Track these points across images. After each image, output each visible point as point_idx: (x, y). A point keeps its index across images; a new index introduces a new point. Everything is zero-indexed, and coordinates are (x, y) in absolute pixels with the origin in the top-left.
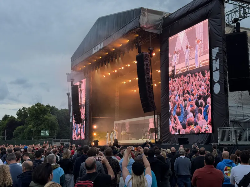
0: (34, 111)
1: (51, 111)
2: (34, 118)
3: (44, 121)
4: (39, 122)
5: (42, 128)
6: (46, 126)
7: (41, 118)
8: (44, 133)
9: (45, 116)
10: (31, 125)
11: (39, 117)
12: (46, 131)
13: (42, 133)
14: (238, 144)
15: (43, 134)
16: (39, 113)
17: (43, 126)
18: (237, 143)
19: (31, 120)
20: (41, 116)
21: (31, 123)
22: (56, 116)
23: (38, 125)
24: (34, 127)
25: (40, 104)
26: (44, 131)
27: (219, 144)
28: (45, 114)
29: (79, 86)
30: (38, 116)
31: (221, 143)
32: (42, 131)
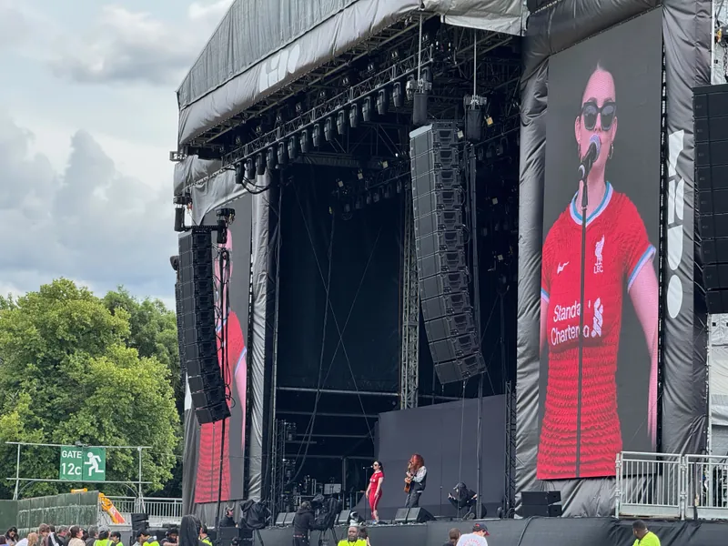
0: (34, 330)
1: (135, 330)
2: (35, 374)
3: (91, 389)
4: (64, 398)
5: (81, 432)
7: (73, 375)
8: (77, 462)
9: (101, 365)
10: (15, 416)
11: (63, 368)
12: (87, 451)
13: (68, 460)
14: (699, 517)
15: (69, 472)
16: (62, 343)
17: (87, 424)
18: (696, 515)
19: (17, 385)
20: (76, 359)
21: (14, 405)
22: (163, 362)
23: (58, 415)
24: (31, 426)
25: (72, 287)
26: (79, 454)
27: (620, 515)
28: (100, 349)
29: (214, 234)
30: (56, 363)
31: (624, 513)
32: (64, 454)
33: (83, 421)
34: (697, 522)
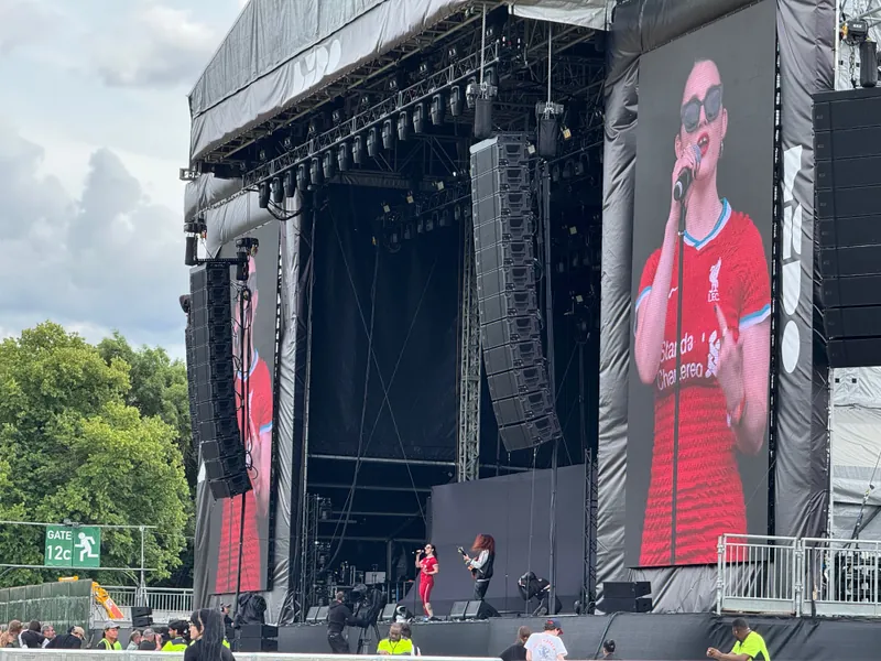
0: (13, 384)
1: (136, 384)
2: (15, 437)
3: (83, 457)
4: (50, 467)
5: (70, 508)
6: (100, 497)
7: (63, 439)
8: (65, 544)
9: (94, 426)
11: (49, 430)
12: (78, 531)
13: (56, 542)
14: (818, 613)
15: (56, 556)
16: (48, 400)
17: (78, 498)
18: (814, 610)
20: (65, 420)
22: (170, 422)
23: (42, 488)
24: (10, 500)
25: (60, 332)
26: (68, 535)
27: (722, 611)
28: (93, 406)
29: (233, 269)
30: (40, 424)
31: (727, 609)
32: (50, 535)
33: (73, 495)
34: (815, 620)
